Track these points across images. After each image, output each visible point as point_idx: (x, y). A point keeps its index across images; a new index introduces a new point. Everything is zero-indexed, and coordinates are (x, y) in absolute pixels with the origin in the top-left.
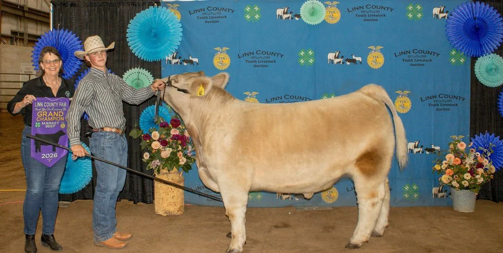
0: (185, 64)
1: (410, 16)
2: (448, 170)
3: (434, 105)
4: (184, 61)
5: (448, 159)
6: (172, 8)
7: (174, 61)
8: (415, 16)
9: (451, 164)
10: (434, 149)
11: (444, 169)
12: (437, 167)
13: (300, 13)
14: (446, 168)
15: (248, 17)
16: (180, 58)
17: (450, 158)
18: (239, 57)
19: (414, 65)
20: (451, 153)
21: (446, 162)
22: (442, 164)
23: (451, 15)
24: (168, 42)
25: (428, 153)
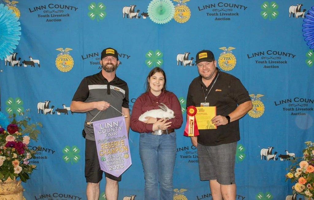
0: (25, 66)
1: (265, 14)
2: (302, 178)
3: (289, 110)
4: (25, 62)
5: (301, 167)
6: (10, 5)
7: (14, 63)
8: (270, 15)
9: (304, 172)
10: (289, 156)
11: (297, 176)
12: (290, 175)
13: (148, 12)
14: (300, 176)
15: (92, 15)
16: (20, 59)
17: (304, 166)
18: (83, 59)
19: (268, 67)
20: (305, 160)
21: (300, 169)
22: (296, 172)
23: (308, 14)
24: (6, 42)
25: (282, 160)
